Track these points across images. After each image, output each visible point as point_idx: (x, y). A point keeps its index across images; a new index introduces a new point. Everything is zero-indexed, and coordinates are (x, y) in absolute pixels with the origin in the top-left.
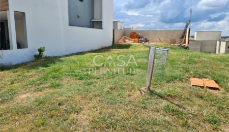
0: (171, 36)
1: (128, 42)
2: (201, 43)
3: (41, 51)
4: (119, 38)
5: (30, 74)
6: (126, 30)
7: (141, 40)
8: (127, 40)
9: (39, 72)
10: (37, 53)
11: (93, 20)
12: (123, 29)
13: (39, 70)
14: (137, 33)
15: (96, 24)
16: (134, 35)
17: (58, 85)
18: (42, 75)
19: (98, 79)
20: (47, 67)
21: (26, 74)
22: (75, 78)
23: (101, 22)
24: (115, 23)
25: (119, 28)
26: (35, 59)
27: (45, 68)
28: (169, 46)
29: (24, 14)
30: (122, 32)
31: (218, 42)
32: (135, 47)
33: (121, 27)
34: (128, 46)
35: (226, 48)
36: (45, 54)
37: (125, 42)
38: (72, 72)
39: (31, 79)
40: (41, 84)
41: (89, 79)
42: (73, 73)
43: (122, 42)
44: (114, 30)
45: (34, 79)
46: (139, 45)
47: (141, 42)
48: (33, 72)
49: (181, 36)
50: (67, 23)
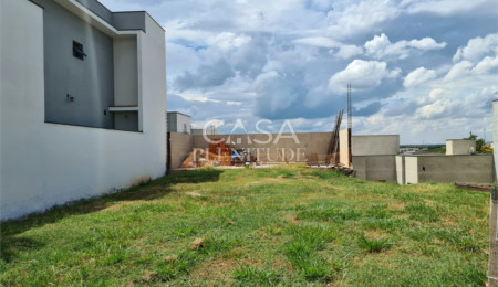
0: (306, 146)
1: (208, 164)
2: (367, 161)
4: (183, 154)
6: (195, 133)
11: (112, 109)
12: (189, 131)
16: (219, 146)
23: (136, 112)
24: (171, 118)
25: (180, 128)
28: (311, 171)
30: (188, 138)
31: (399, 159)
32: (232, 177)
33: (185, 126)
34: (212, 176)
35: (419, 171)
37: (198, 163)
43: (191, 165)
44: (169, 134)
46: (241, 170)
49: (327, 146)
50: (42, 115)
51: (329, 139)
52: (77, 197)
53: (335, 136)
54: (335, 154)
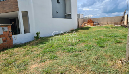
0: (114, 20)
3: (38, 34)
4: (81, 23)
5: (34, 49)
6: (84, 18)
7: (95, 24)
8: (86, 25)
9: (40, 48)
10: (36, 35)
11: (66, 14)
12: (83, 18)
13: (39, 46)
14: (92, 20)
15: (68, 16)
16: (90, 21)
17: (55, 57)
18: (42, 50)
19: (81, 51)
20: (44, 44)
21: (32, 49)
22: (64, 51)
23: (70, 14)
24: (79, 15)
25: (81, 17)
26: (34, 39)
27: (42, 45)
28: (114, 27)
30: (83, 20)
32: (93, 28)
34: (88, 28)
36: (40, 36)
37: (85, 26)
38: (61, 47)
39: (36, 53)
40: (43, 56)
41: (75, 52)
42: (62, 48)
43: (83, 26)
44: (78, 19)
45: (38, 52)
46: (95, 27)
47: (95, 25)
48: (35, 48)
49: (121, 20)
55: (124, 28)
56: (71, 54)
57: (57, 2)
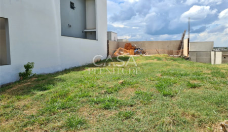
0: (168, 47)
1: (124, 55)
2: (197, 54)
3: (28, 67)
4: (113, 50)
5: (22, 103)
6: (119, 41)
7: (137, 52)
8: (122, 52)
9: (37, 99)
10: (23, 70)
11: (85, 30)
12: (116, 40)
13: (35, 96)
14: (132, 44)
15: (91, 35)
16: (129, 46)
18: (43, 105)
19: (132, 106)
20: (45, 89)
22: (97, 106)
23: (95, 32)
24: (109, 34)
25: (113, 39)
28: (169, 58)
29: (6, 20)
30: (116, 43)
31: (213, 53)
33: (115, 38)
34: (126, 59)
35: (222, 59)
36: (34, 71)
37: (120, 54)
38: (86, 96)
39: (28, 112)
41: (119, 107)
42: (90, 99)
43: (117, 55)
44: (108, 41)
45: (34, 111)
46: (138, 57)
47: (138, 53)
48: (26, 100)
49: (178, 47)
51: (179, 43)
52: (73, 66)
53: (182, 42)
54: (181, 50)
55: (185, 61)
56: (113, 113)
57: (71, 5)
